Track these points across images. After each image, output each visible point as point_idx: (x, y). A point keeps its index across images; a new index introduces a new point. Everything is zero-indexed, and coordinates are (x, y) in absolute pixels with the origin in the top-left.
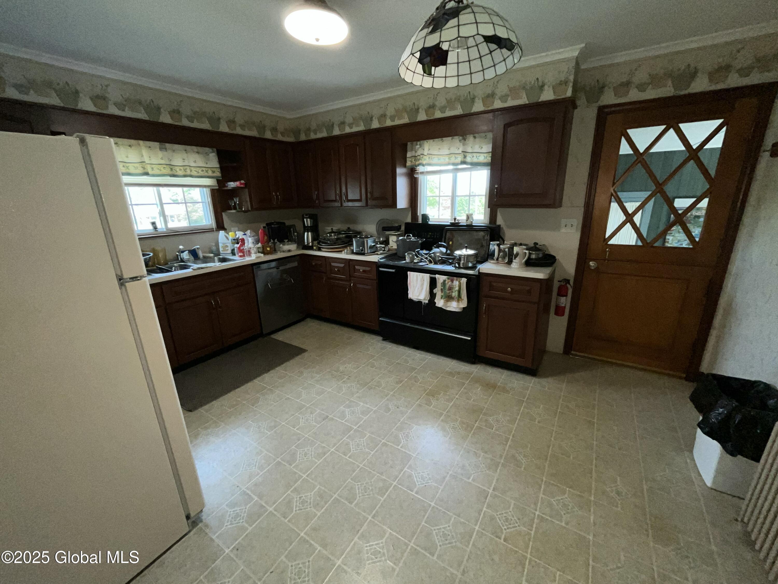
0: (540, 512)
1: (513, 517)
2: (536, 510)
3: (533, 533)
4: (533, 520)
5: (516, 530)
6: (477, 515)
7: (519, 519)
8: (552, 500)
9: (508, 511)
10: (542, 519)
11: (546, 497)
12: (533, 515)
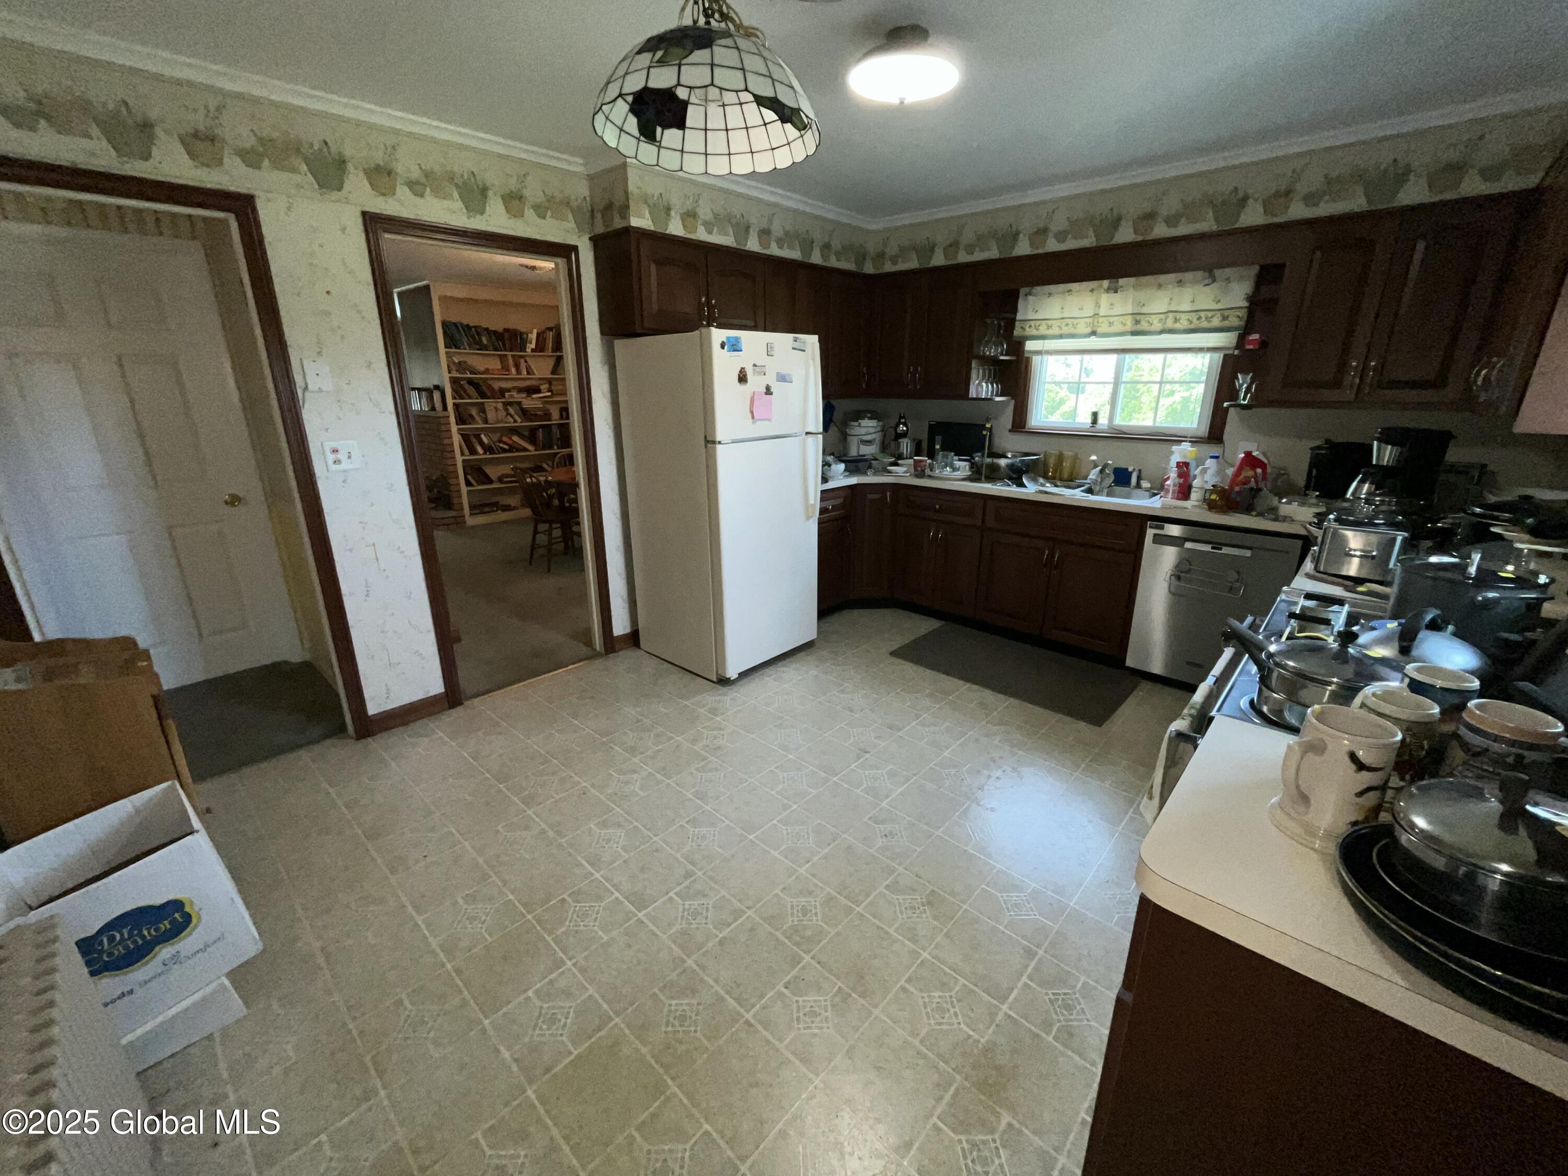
0: (570, 970)
1: (585, 926)
2: (574, 965)
3: (549, 939)
4: (564, 950)
5: (566, 920)
6: (615, 881)
7: (577, 932)
8: (574, 1004)
9: (597, 924)
10: (559, 964)
11: (583, 998)
12: (570, 954)
